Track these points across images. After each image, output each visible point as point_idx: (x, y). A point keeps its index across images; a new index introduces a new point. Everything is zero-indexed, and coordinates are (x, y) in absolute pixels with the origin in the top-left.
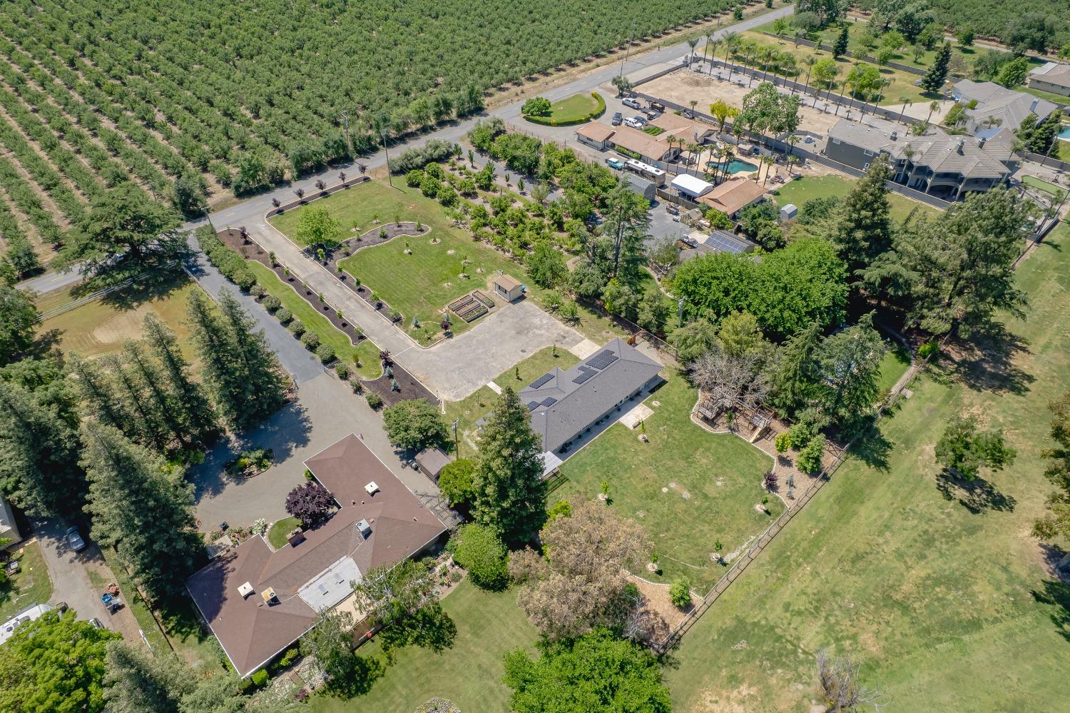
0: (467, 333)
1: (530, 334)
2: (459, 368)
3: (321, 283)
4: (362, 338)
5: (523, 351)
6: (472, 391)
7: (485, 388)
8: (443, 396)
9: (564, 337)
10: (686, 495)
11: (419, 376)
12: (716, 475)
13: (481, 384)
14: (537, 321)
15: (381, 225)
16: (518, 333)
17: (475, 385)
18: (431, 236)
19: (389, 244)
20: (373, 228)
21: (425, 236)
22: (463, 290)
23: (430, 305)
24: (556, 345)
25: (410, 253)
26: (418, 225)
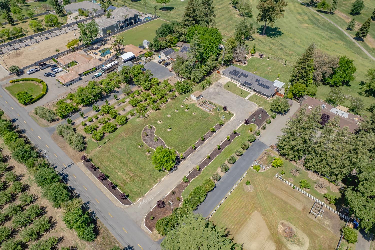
4: (235, 133)
5: (228, 93)
6: (252, 102)
7: (249, 99)
9: (218, 85)
14: (212, 91)
15: (144, 144)
16: (219, 94)
17: (248, 102)
18: (156, 124)
19: (163, 137)
20: (147, 146)
21: (155, 126)
22: (197, 109)
23: (209, 117)
24: (223, 87)
25: (171, 129)
26: (146, 129)
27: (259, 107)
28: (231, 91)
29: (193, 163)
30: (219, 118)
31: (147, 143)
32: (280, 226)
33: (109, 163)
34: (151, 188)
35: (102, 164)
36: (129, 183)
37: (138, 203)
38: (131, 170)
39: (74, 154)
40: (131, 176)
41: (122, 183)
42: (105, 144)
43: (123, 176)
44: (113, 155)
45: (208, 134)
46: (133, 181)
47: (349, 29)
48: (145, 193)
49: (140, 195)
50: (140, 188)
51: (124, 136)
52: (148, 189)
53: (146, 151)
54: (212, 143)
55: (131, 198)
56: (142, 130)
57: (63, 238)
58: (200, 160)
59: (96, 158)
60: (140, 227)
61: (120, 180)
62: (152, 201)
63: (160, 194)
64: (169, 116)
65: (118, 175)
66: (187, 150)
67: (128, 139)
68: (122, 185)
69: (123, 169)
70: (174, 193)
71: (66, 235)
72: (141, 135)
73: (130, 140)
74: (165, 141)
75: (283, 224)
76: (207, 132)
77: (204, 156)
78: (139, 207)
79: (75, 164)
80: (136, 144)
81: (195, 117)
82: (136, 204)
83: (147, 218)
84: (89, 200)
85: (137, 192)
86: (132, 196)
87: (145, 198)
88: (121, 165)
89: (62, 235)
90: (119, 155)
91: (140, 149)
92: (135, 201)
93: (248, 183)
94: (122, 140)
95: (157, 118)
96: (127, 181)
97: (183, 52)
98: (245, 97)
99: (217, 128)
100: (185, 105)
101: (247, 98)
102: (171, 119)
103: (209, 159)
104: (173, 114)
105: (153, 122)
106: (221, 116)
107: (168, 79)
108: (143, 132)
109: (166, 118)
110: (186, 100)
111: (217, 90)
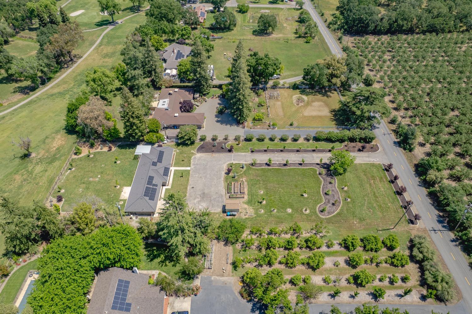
0: (222, 179)
1: (199, 196)
2: (206, 165)
4: (252, 152)
5: (193, 188)
7: (190, 166)
8: (199, 155)
10: (91, 179)
11: (216, 155)
12: (83, 192)
13: (192, 167)
15: (342, 200)
16: (204, 193)
17: (194, 165)
19: (318, 192)
20: (341, 195)
21: (315, 209)
22: (251, 194)
23: (252, 178)
25: (302, 195)
26: (329, 213)
27: (195, 154)
28: (186, 188)
29: (313, 157)
30: (244, 172)
32: (300, 105)
33: (389, 204)
34: (361, 164)
35: (397, 209)
36: (377, 177)
38: (370, 184)
40: (373, 181)
41: (384, 181)
42: (385, 228)
43: (380, 185)
44: (381, 209)
46: (373, 176)
48: (368, 163)
49: (373, 165)
50: (370, 168)
51: (359, 223)
52: (364, 164)
53: (346, 191)
55: (381, 167)
56: (334, 216)
58: (306, 155)
60: (383, 150)
61: (384, 185)
62: (365, 157)
64: (289, 211)
65: (384, 189)
66: (308, 167)
67: (355, 217)
69: (377, 191)
70: (347, 151)
72: (338, 211)
73: (354, 214)
74: (320, 187)
75: (298, 104)
76: (273, 169)
77: (300, 155)
78: (378, 160)
79: (428, 229)
80: (350, 205)
81: (266, 188)
82: (380, 162)
84: (417, 187)
85: (374, 167)
86: (380, 168)
87: (370, 161)
88: (377, 194)
90: (375, 205)
91: (351, 198)
92: (379, 164)
93: (291, 125)
94: (364, 220)
95: (305, 217)
96: (378, 180)
97: (129, 305)
98: (188, 171)
99: (261, 165)
100: (256, 210)
101: (188, 168)
102: (291, 207)
103: (298, 151)
104: (283, 208)
105: (313, 216)
106: (241, 171)
107: (223, 276)
108: (334, 212)
109: (296, 210)
110: (247, 216)
111: (197, 200)
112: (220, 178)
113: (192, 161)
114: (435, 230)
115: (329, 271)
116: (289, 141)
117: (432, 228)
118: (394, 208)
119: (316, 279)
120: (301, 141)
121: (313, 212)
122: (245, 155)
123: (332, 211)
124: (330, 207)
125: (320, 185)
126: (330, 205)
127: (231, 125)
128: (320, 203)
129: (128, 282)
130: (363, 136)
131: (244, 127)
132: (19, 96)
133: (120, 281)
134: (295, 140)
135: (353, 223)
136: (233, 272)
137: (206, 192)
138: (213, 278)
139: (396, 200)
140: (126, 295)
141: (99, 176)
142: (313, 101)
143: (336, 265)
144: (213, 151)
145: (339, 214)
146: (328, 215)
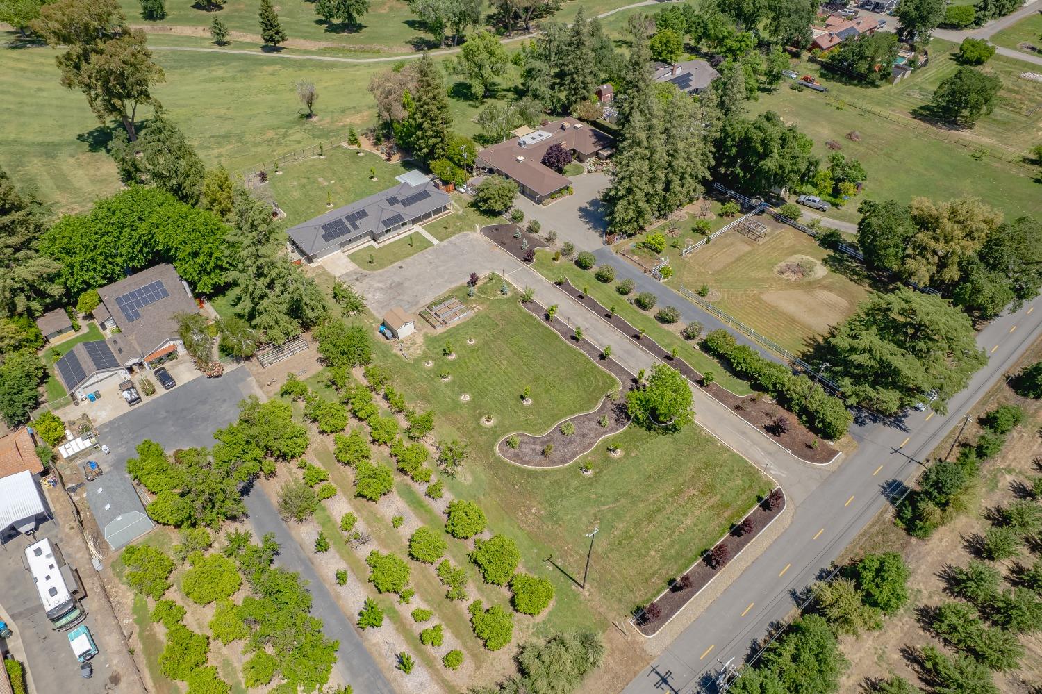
0: (453, 286)
1: (389, 282)
2: (463, 254)
3: (628, 352)
4: (559, 284)
5: (401, 267)
6: (453, 238)
7: (441, 240)
8: (477, 235)
9: (357, 279)
10: (321, 179)
11: (499, 251)
13: (445, 243)
14: (379, 296)
15: (576, 462)
16: (401, 284)
17: (450, 243)
18: (494, 433)
19: (555, 418)
20: (587, 456)
21: (506, 432)
22: (453, 333)
23: (491, 316)
24: (365, 272)
25: (523, 398)
26: (516, 456)
27: (475, 231)
28: (392, 262)
31: (574, 455)
32: (784, 276)
33: (653, 553)
34: (728, 450)
35: (654, 574)
36: (719, 496)
37: (775, 476)
38: (678, 492)
39: (607, 677)
40: (696, 493)
41: (720, 515)
42: (570, 571)
43: (697, 513)
44: (620, 543)
45: (557, 327)
46: (712, 488)
47: (221, 44)
48: (746, 461)
49: (750, 473)
50: (732, 471)
51: (539, 517)
52: (733, 455)
53: (607, 459)
54: (587, 326)
55: (762, 491)
56: (519, 468)
57: (903, 651)
58: (641, 353)
59: (629, 596)
60: (833, 472)
61: (709, 519)
62: (763, 449)
63: (743, 433)
64: (466, 398)
65: (695, 525)
66: (609, 372)
67: (551, 504)
68: (726, 515)
69: (672, 513)
70: (738, 408)
71: (892, 642)
72: (539, 468)
73: (556, 498)
74: (573, 413)
75: (781, 272)
76: (546, 328)
77: (630, 346)
78: (784, 475)
79: (654, 663)
80: (575, 483)
81: (486, 343)
82: (778, 481)
83: (812, 459)
84: (783, 594)
85: (745, 478)
86: (757, 489)
87: (757, 462)
88: (659, 517)
89: (897, 656)
90: (621, 525)
91: (595, 475)
92: (770, 483)
93: (702, 293)
94: (556, 522)
95: (471, 425)
96: (712, 501)
97: (138, 316)
98: (429, 244)
99: (537, 308)
100: (426, 357)
101: (436, 242)
102: (479, 395)
103: (637, 337)
104: (460, 387)
105: (484, 438)
106: (494, 295)
107: (261, 388)
108: (527, 463)
109: (474, 405)
110: (399, 353)
111: (381, 285)
112: (451, 283)
113: (457, 235)
114: (664, 681)
115: (374, 519)
116: (650, 314)
117: (669, 673)
118: (651, 567)
119: (340, 507)
120: (676, 329)
121: (495, 432)
122: (540, 281)
123: (527, 459)
124: (534, 450)
125: (581, 410)
126: (539, 448)
127: (595, 227)
128: (531, 432)
129: (165, 293)
130: (813, 406)
131: (607, 243)
132: (409, 48)
133: (159, 283)
134: (663, 319)
135: (529, 508)
136: (275, 394)
137: (406, 284)
138: (249, 379)
139: (681, 562)
140: (146, 303)
141: (333, 182)
142: (828, 288)
143: (397, 522)
144: (503, 244)
145: (530, 474)
146: (510, 459)
